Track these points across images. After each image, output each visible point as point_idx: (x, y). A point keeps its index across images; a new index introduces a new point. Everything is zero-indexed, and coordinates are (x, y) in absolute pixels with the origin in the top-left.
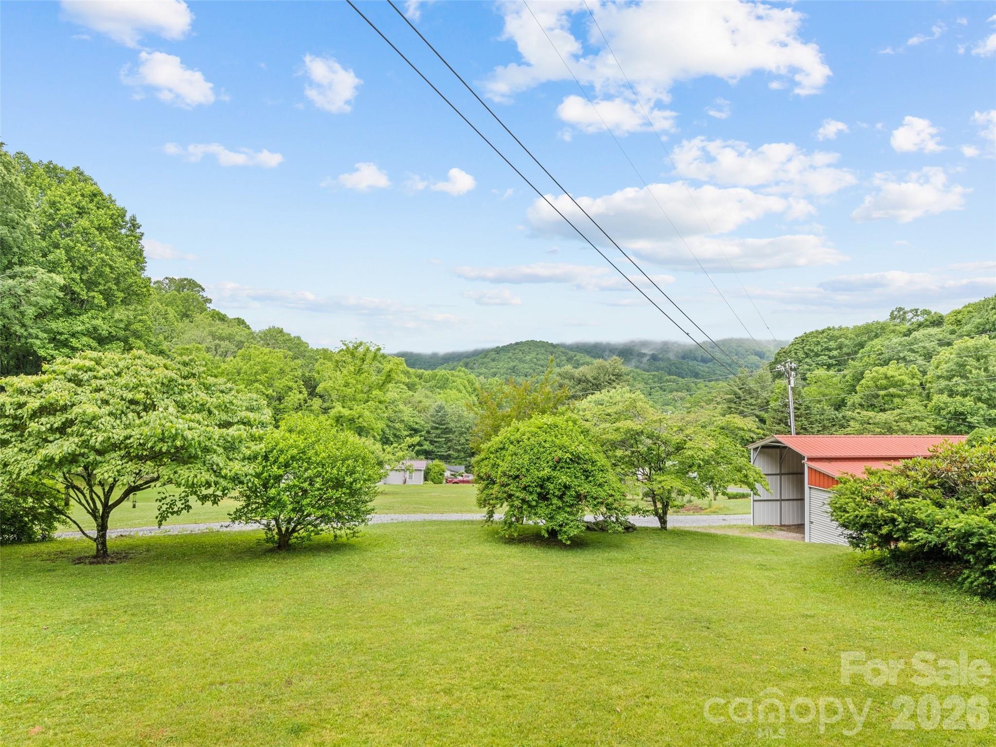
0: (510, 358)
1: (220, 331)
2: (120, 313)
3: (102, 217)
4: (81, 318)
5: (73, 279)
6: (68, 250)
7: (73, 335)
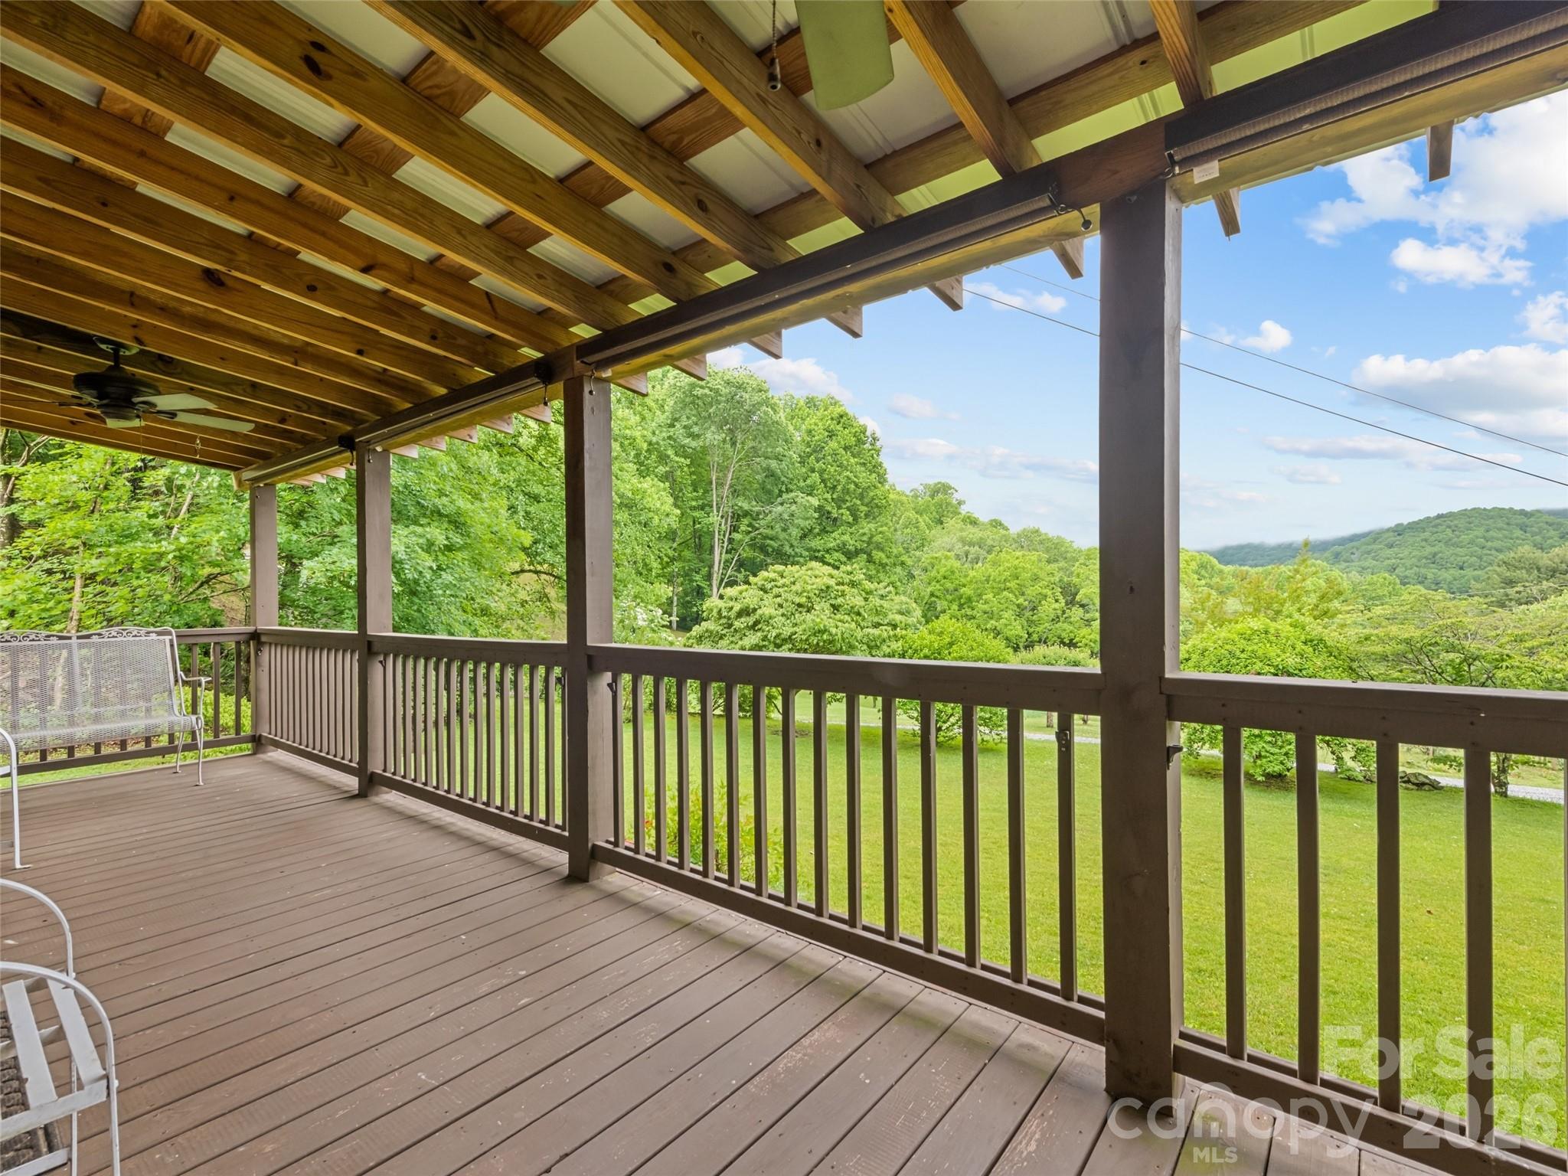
0: (1426, 540)
1: (971, 536)
2: (867, 527)
3: (847, 437)
4: (833, 535)
5: (826, 500)
6: (822, 472)
7: (827, 551)
